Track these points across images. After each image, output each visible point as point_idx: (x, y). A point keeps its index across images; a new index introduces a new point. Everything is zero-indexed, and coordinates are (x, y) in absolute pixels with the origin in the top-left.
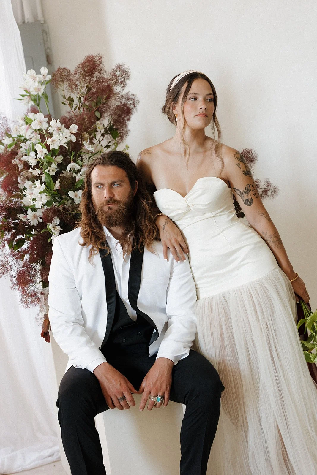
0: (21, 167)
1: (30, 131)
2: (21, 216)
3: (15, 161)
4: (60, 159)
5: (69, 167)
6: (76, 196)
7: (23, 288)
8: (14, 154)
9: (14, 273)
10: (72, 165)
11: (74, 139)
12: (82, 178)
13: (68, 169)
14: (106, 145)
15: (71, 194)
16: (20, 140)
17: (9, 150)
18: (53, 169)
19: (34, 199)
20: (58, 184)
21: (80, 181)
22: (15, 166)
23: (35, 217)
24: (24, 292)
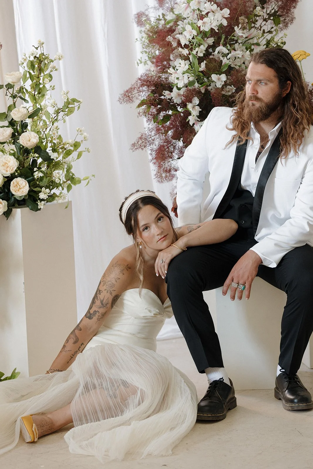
0: (175, 44)
1: (189, 10)
2: (166, 93)
3: (169, 38)
4: (211, 41)
5: (217, 49)
6: (219, 79)
7: (160, 163)
8: (171, 31)
9: (155, 147)
10: (221, 48)
11: (225, 23)
12: (228, 62)
13: (216, 52)
14: (268, 30)
15: (214, 77)
16: (179, 18)
17: (168, 26)
18: (200, 51)
19: (178, 78)
20: (203, 65)
21: (225, 64)
22: (169, 44)
23: (179, 95)
24: (160, 166)
